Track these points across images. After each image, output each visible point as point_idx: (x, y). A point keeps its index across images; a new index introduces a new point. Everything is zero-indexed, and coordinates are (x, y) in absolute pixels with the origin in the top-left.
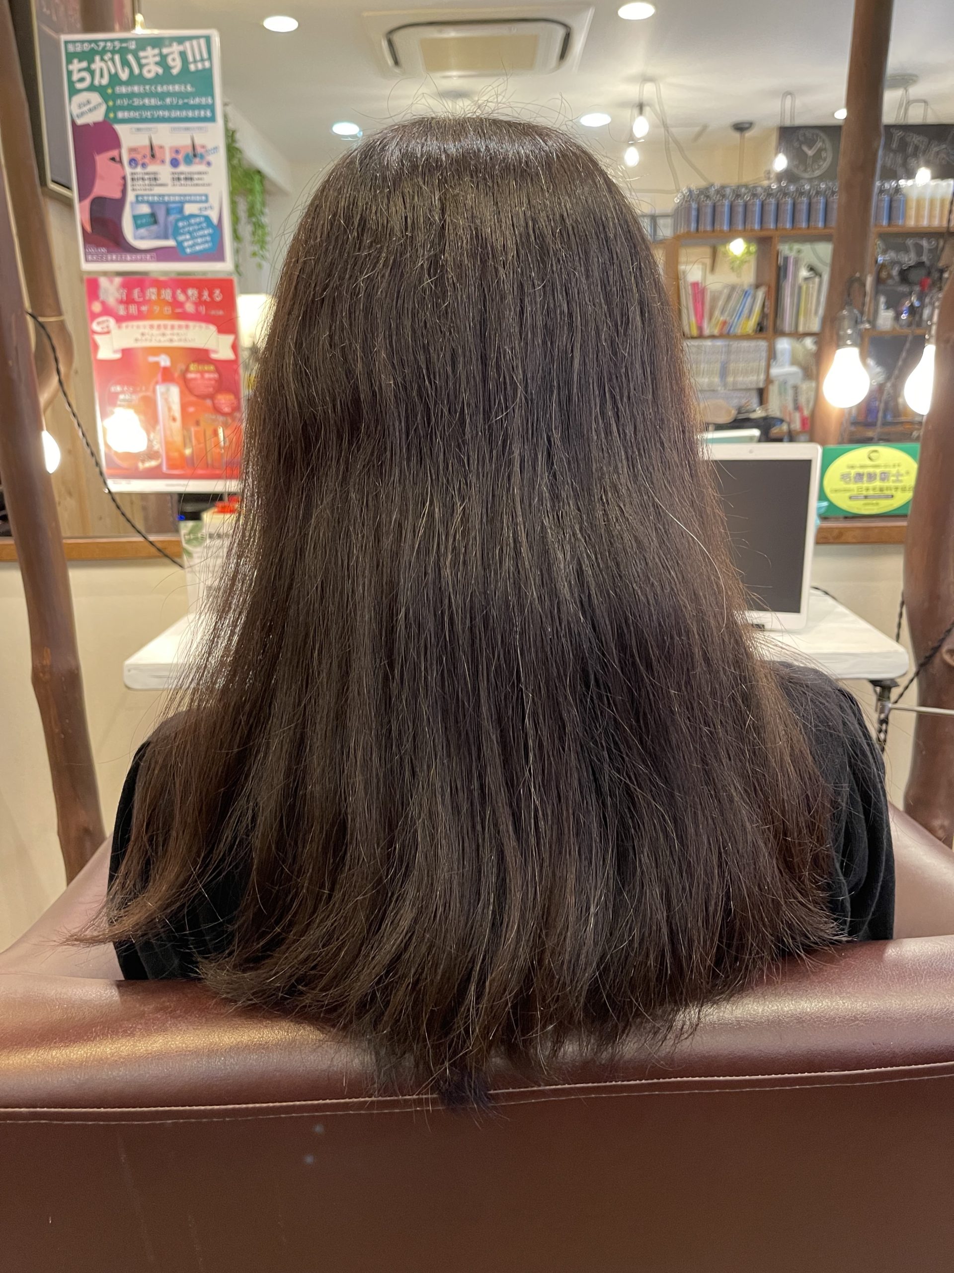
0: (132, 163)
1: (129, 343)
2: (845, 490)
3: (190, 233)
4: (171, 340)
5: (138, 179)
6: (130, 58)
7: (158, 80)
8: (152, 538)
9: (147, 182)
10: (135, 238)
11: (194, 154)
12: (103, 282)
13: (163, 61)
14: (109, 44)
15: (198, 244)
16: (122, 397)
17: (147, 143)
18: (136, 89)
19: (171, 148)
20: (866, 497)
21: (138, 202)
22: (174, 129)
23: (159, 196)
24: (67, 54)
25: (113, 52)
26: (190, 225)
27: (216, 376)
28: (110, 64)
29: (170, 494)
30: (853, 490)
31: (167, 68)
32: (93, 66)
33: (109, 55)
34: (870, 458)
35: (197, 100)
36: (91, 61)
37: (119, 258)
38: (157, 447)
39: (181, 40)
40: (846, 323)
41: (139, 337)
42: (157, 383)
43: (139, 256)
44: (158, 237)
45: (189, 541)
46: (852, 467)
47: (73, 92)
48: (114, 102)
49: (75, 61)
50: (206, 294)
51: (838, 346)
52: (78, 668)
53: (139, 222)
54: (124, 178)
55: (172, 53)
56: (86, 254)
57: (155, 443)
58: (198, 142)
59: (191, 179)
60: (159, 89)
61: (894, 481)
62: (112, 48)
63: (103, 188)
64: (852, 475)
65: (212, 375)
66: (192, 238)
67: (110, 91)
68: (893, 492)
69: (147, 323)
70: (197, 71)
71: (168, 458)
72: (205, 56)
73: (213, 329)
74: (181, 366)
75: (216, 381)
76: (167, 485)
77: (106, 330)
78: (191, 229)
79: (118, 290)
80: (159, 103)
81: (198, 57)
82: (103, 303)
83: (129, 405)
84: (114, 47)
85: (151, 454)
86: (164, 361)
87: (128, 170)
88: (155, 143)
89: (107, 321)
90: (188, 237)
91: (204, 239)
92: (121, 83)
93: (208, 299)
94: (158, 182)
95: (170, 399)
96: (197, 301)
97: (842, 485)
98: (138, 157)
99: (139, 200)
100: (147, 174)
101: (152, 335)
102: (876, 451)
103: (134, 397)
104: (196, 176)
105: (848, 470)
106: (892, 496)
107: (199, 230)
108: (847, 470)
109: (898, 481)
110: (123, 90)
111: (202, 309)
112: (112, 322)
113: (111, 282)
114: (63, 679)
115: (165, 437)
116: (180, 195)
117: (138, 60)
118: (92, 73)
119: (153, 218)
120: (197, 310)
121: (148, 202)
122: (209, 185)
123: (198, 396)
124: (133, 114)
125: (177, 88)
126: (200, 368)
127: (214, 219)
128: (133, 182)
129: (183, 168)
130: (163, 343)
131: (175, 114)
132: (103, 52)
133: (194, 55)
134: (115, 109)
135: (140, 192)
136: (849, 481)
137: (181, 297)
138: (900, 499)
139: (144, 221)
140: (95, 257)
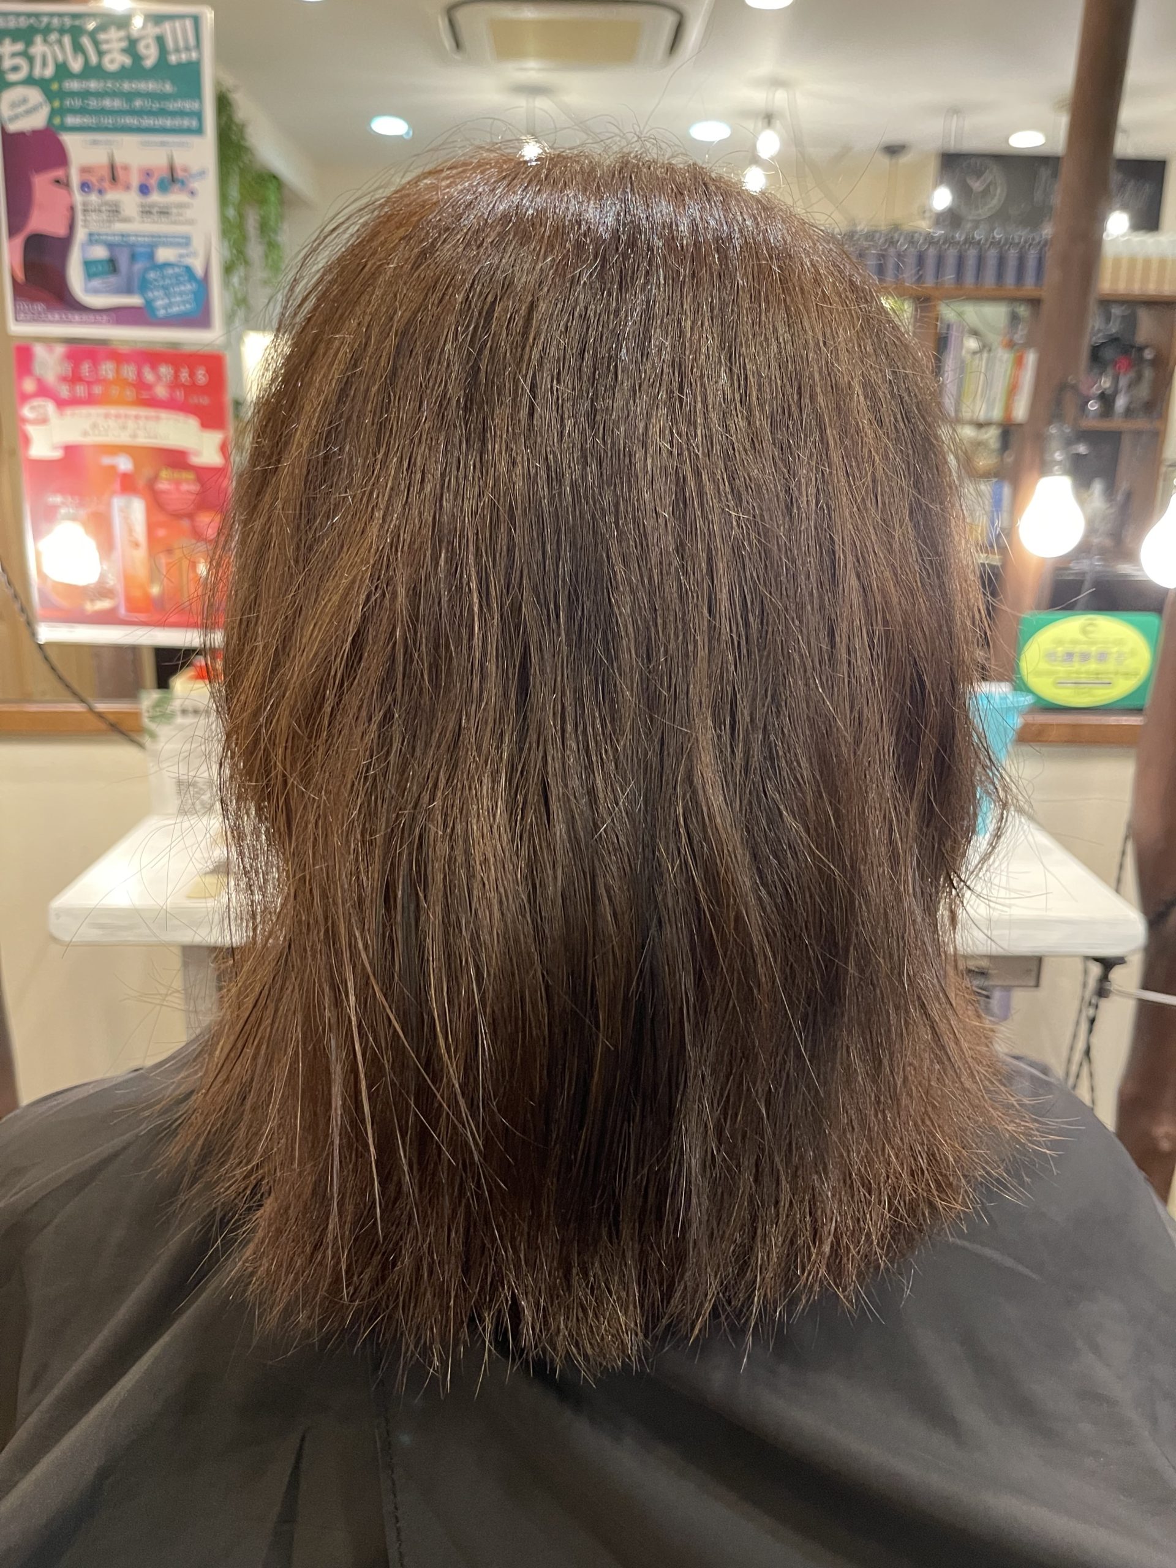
0: (85, 186)
1: (74, 437)
3: (165, 288)
4: (134, 436)
5: (91, 211)
6: (86, 41)
7: (123, 73)
8: (101, 707)
9: (105, 215)
11: (172, 179)
12: (39, 350)
13: (132, 47)
14: (56, 20)
15: (175, 304)
16: (63, 511)
17: (106, 161)
18: (93, 85)
19: (140, 169)
20: (1077, 683)
21: (90, 241)
22: (144, 144)
23: (123, 236)
25: (62, 31)
26: (164, 277)
27: (194, 488)
28: (57, 48)
30: (1059, 673)
31: (137, 58)
32: (32, 50)
33: (56, 36)
34: (1085, 632)
35: (178, 105)
36: (29, 43)
37: (63, 319)
38: (112, 581)
39: (157, 19)
40: (1053, 444)
41: (89, 429)
42: (114, 493)
43: (92, 317)
44: (119, 291)
45: (153, 718)
46: (1060, 643)
47: (4, 85)
48: (62, 103)
49: (8, 42)
50: (184, 375)
51: (1043, 474)
53: (93, 270)
54: (72, 209)
55: (144, 36)
56: (16, 311)
57: (110, 576)
58: (178, 162)
59: (167, 213)
60: (126, 86)
61: (1114, 664)
62: (59, 25)
63: (42, 221)
64: (1059, 654)
65: (189, 486)
66: (168, 295)
67: (55, 86)
68: (1111, 678)
69: (100, 410)
70: (180, 65)
71: (129, 600)
72: (192, 43)
73: (194, 422)
74: (147, 472)
75: (197, 494)
76: (126, 635)
77: (41, 418)
78: (166, 282)
79: (60, 363)
80: (126, 106)
81: (181, 44)
82: (40, 382)
83: (74, 518)
84: (63, 25)
85: (101, 591)
86: (124, 464)
88: (119, 160)
89: (44, 405)
90: (161, 293)
91: (184, 298)
92: (72, 76)
93: (188, 381)
94: (121, 216)
95: (132, 517)
96: (173, 382)
98: (93, 180)
99: (92, 239)
100: (106, 203)
101: (108, 428)
102: (1092, 622)
103: (83, 510)
104: (174, 211)
105: (1054, 646)
106: (1110, 684)
107: (177, 284)
108: (1052, 647)
109: (1119, 663)
110: (74, 85)
111: (180, 395)
112: (50, 407)
113: (51, 350)
115: (124, 568)
116: (153, 236)
117: (96, 43)
118: (31, 60)
119: (112, 265)
120: (171, 395)
121: (105, 243)
122: (191, 222)
123: (171, 515)
124: (87, 120)
125: (151, 86)
126: (176, 475)
127: (199, 270)
128: (85, 215)
129: (156, 197)
130: (124, 438)
131: (148, 122)
132: (46, 31)
133: (176, 41)
134: (60, 112)
135: (94, 228)
136: (1055, 660)
137: (149, 376)
138: (1121, 688)
139: (100, 268)
140: (29, 316)
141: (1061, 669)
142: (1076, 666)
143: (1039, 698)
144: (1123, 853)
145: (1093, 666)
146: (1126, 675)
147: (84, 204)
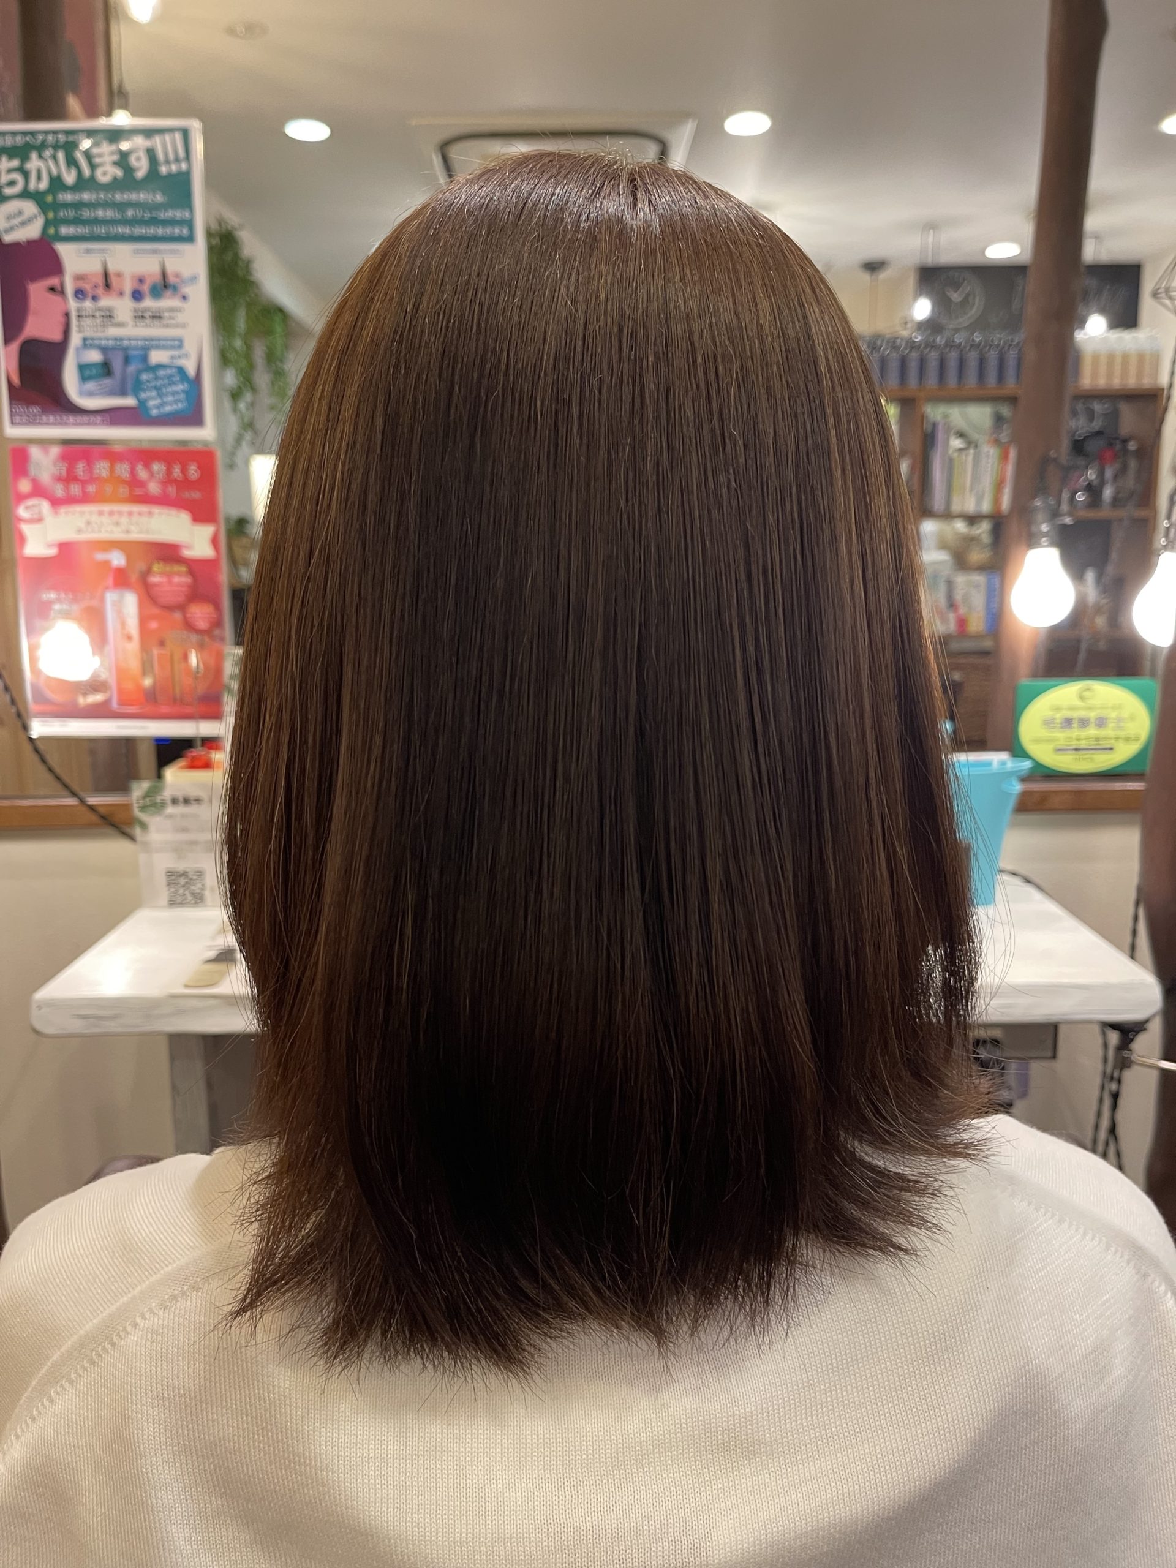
0: (80, 294)
1: (68, 534)
2: (1050, 740)
3: (157, 388)
4: (128, 532)
5: (86, 317)
6: (80, 156)
7: (115, 185)
8: (92, 800)
10: (81, 393)
11: (164, 285)
12: (35, 452)
13: (123, 160)
14: (50, 138)
15: (168, 404)
16: (57, 607)
17: (99, 269)
18: (86, 196)
19: (133, 276)
20: (1076, 750)
21: (85, 346)
22: (136, 252)
23: (116, 339)
25: (56, 147)
26: (157, 378)
27: (187, 580)
28: (51, 163)
30: (1059, 740)
31: (129, 170)
32: (28, 166)
33: (50, 151)
34: (1082, 698)
36: (25, 158)
38: (104, 675)
39: (149, 133)
40: (1040, 516)
41: (82, 525)
42: (107, 588)
43: (85, 418)
44: (112, 393)
45: (143, 808)
46: (1058, 709)
48: (55, 212)
49: (4, 159)
50: (177, 471)
51: (1030, 546)
53: (87, 373)
54: (67, 315)
55: (135, 150)
56: (12, 415)
57: (102, 669)
58: (170, 269)
59: (160, 317)
60: (118, 197)
61: (1114, 729)
62: (53, 142)
63: (38, 327)
65: (181, 579)
66: (160, 395)
67: (49, 199)
68: (1112, 743)
69: (95, 508)
70: (170, 175)
71: (121, 691)
72: (182, 153)
73: (184, 517)
74: (141, 566)
75: (189, 586)
76: (119, 727)
77: (36, 516)
78: (158, 383)
79: (55, 464)
80: (118, 216)
81: (171, 156)
82: (35, 482)
83: (67, 615)
84: (57, 141)
85: (95, 685)
86: (118, 559)
87: (73, 304)
88: (112, 268)
89: (39, 504)
90: (154, 393)
91: (176, 397)
92: (65, 188)
93: (180, 477)
94: (114, 321)
95: (125, 612)
96: (165, 479)
97: (1044, 733)
98: (87, 287)
99: (86, 344)
100: (100, 309)
101: (102, 524)
102: (1089, 688)
103: (76, 607)
104: (167, 314)
105: (1051, 713)
106: (1111, 749)
107: (169, 384)
108: (1049, 714)
109: (1120, 728)
110: (69, 197)
111: (172, 490)
112: (45, 506)
113: (46, 452)
115: (117, 661)
116: (145, 340)
117: (90, 159)
118: (26, 174)
119: (106, 369)
120: (164, 491)
121: (99, 347)
122: (183, 326)
123: (163, 607)
124: (81, 230)
125: (142, 196)
126: (168, 568)
127: (191, 371)
128: (79, 321)
129: (148, 303)
130: (118, 535)
131: (139, 231)
132: (40, 148)
133: (166, 154)
134: (56, 222)
135: (89, 333)
136: (1054, 727)
137: (142, 474)
138: (1123, 754)
139: (94, 371)
140: (24, 419)
141: (1061, 736)
142: (1075, 732)
143: (1038, 765)
144: (1136, 918)
145: (1092, 731)
146: (1127, 739)
147: (78, 310)
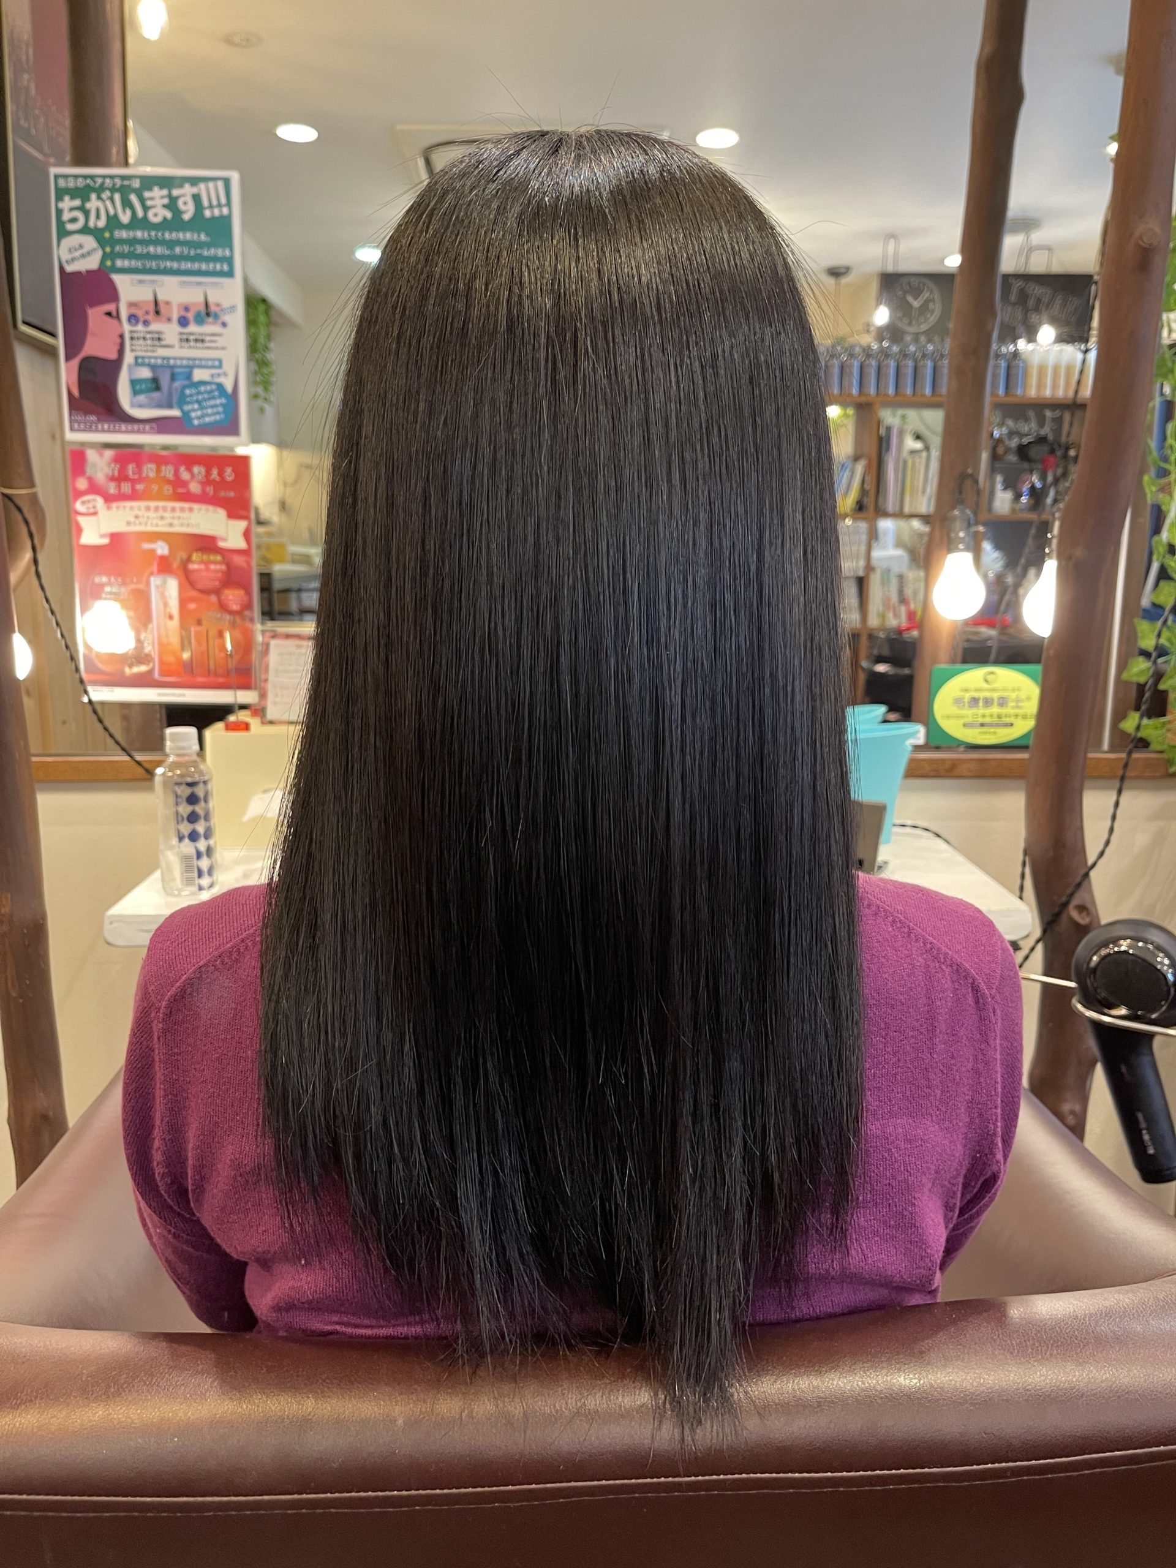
0: (133, 318)
1: (120, 527)
2: (959, 717)
3: (199, 402)
4: (171, 525)
5: (138, 338)
6: (133, 198)
7: (165, 225)
9: (149, 342)
10: (132, 405)
11: (207, 313)
12: (91, 455)
13: (172, 204)
14: (108, 181)
15: (208, 415)
16: (108, 589)
17: (151, 298)
18: (139, 234)
19: (180, 305)
20: (982, 725)
21: (137, 364)
22: (183, 283)
23: (164, 358)
24: (57, 189)
25: (113, 190)
26: (199, 393)
27: (224, 567)
28: (108, 203)
29: (161, 705)
30: (967, 717)
31: (177, 213)
32: (88, 205)
33: (108, 193)
34: (986, 681)
35: (212, 251)
36: (86, 199)
37: (112, 427)
38: (148, 649)
39: (194, 181)
40: (958, 524)
41: (132, 519)
42: (152, 574)
43: (136, 427)
44: (160, 406)
46: (966, 690)
47: (63, 233)
48: (113, 249)
49: (67, 198)
50: (215, 472)
51: (950, 550)
52: (44, 917)
53: (138, 387)
54: (122, 336)
55: (183, 195)
56: (71, 421)
57: (146, 644)
58: (212, 299)
59: (203, 341)
60: (167, 236)
61: (1013, 708)
62: (111, 185)
63: (96, 346)
64: (966, 700)
65: (217, 567)
66: (201, 408)
67: (107, 235)
68: (1012, 720)
69: (143, 504)
70: (213, 218)
71: (162, 662)
72: (223, 201)
73: (222, 513)
74: (182, 555)
75: (223, 573)
76: (159, 695)
77: (92, 510)
78: (200, 397)
79: (109, 464)
80: (167, 252)
81: (215, 202)
82: (90, 480)
83: (116, 597)
84: (114, 185)
85: (139, 657)
86: (162, 549)
87: (127, 327)
88: (160, 297)
89: (94, 500)
90: (196, 406)
91: (215, 410)
92: (122, 226)
93: (218, 479)
94: (163, 343)
95: (167, 593)
96: (204, 480)
97: (955, 710)
98: (140, 313)
99: (138, 362)
100: (149, 332)
101: (148, 518)
102: (992, 673)
103: (123, 589)
104: (208, 338)
105: (962, 694)
106: (1012, 725)
107: (210, 399)
108: (960, 694)
109: (1018, 707)
110: (124, 234)
111: (210, 490)
112: (100, 501)
113: (101, 455)
114: (25, 931)
115: (159, 637)
116: (189, 359)
117: (142, 201)
118: (87, 213)
119: (155, 384)
120: (204, 491)
121: (149, 365)
122: (223, 348)
123: (202, 591)
124: (134, 263)
125: (188, 236)
126: (205, 557)
127: (229, 387)
129: (193, 328)
130: (163, 528)
131: (186, 266)
132: (100, 190)
133: (210, 199)
134: (113, 256)
135: (139, 352)
136: (963, 706)
137: (185, 475)
138: (1019, 729)
139: (144, 386)
140: (82, 426)
141: (969, 713)
142: (981, 711)
145: (995, 710)
146: (1025, 717)
